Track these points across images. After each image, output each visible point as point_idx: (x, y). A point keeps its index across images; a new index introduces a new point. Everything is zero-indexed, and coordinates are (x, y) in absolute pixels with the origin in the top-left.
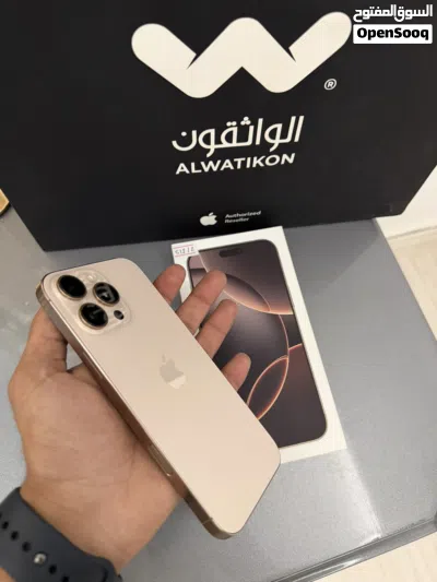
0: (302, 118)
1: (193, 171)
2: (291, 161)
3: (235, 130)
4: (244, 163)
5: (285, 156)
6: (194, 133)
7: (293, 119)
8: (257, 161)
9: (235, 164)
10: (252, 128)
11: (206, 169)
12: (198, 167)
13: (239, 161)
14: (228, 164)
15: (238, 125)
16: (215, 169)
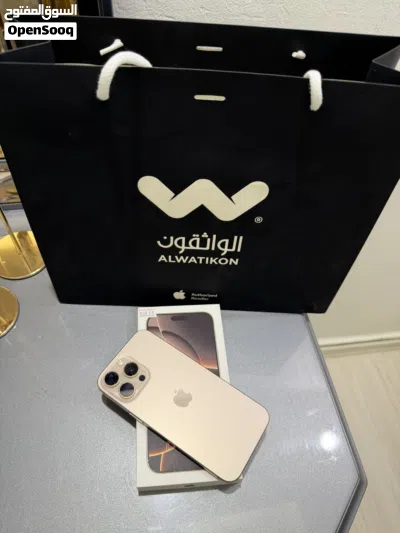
0: (241, 238)
1: (170, 260)
2: (236, 263)
3: (198, 240)
4: (204, 261)
5: (232, 260)
6: (172, 238)
7: (236, 238)
8: (212, 261)
9: (198, 260)
10: (209, 240)
11: (179, 261)
12: (173, 259)
13: (201, 259)
14: (193, 259)
15: (200, 237)
16: (184, 261)
